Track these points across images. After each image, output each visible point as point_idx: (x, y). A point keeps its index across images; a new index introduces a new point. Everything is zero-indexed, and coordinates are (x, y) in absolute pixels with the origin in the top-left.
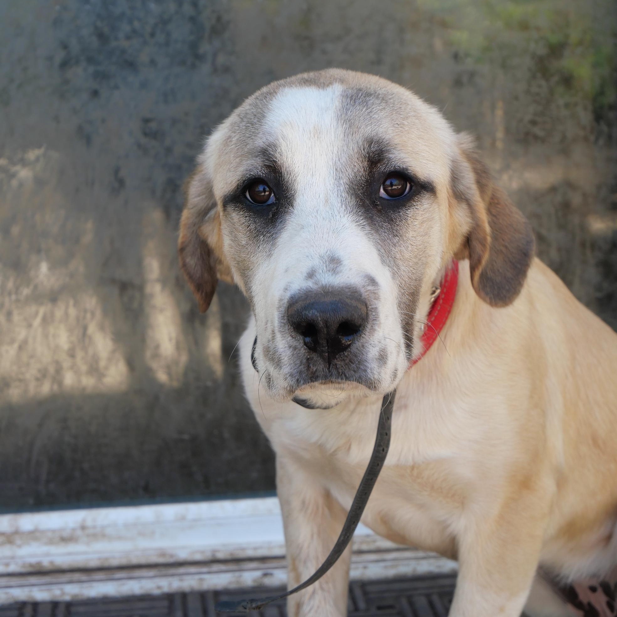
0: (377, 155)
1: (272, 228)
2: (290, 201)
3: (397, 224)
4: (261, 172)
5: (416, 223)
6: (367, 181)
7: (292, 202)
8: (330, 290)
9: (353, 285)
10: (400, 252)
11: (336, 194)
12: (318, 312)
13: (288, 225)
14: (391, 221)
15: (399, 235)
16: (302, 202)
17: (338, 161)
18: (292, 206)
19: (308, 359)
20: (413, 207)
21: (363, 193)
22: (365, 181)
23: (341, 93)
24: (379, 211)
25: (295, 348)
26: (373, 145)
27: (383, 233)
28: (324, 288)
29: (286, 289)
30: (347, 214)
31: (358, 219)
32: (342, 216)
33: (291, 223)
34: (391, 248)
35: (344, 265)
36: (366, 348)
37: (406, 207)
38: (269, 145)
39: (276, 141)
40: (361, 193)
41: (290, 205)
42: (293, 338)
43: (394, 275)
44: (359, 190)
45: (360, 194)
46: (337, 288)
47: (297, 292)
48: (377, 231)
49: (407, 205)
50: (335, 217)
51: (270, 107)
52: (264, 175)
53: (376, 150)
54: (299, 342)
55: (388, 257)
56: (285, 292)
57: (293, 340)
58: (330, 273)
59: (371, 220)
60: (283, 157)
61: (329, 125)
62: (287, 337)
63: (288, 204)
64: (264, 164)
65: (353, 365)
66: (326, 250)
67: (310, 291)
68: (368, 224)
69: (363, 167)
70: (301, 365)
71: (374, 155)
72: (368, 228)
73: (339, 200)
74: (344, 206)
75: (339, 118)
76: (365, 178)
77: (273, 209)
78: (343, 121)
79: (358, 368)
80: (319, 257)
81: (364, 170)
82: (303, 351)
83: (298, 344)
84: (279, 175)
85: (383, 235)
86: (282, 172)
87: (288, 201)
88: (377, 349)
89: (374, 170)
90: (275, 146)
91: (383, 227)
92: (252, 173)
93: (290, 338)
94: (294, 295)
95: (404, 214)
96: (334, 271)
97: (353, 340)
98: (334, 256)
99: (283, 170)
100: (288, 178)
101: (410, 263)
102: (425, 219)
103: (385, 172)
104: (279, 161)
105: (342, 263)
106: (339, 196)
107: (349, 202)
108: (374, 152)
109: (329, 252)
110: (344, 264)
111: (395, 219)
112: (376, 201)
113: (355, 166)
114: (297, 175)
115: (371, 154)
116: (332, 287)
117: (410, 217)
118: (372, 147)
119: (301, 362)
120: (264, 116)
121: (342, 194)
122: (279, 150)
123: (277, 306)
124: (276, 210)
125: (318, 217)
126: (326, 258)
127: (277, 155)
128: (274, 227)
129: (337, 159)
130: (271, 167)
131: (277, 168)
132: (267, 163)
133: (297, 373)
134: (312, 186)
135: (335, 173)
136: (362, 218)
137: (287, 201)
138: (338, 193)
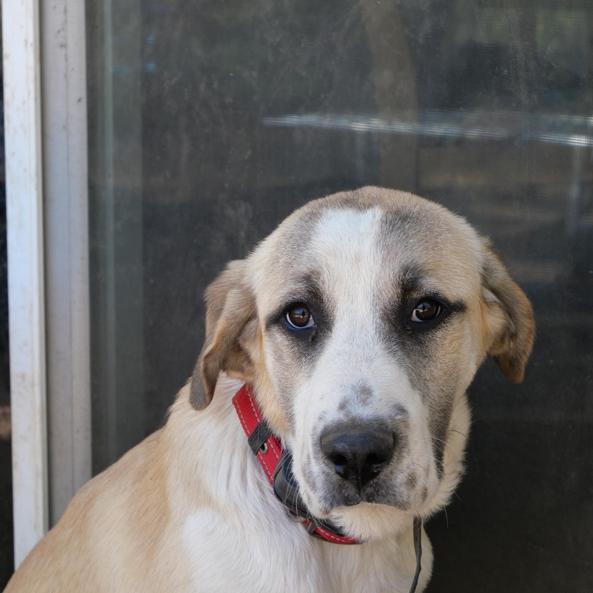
0: (411, 283)
1: (312, 351)
2: (328, 327)
3: (426, 346)
4: (304, 297)
5: (446, 343)
6: (400, 307)
7: (331, 327)
8: (359, 423)
9: (381, 416)
10: (430, 372)
11: (372, 320)
12: (347, 445)
13: (327, 349)
14: (420, 343)
15: (428, 355)
16: (340, 327)
17: (376, 287)
18: (331, 331)
19: (340, 486)
20: (443, 328)
21: (395, 319)
22: (398, 307)
23: (381, 218)
24: (410, 335)
25: (328, 475)
26: (408, 273)
27: (414, 357)
28: (353, 420)
29: (321, 418)
30: (380, 341)
31: (390, 346)
32: (376, 344)
33: (328, 347)
34: (421, 370)
35: (375, 396)
36: (394, 474)
37: (436, 329)
38: (312, 272)
39: (320, 268)
40: (393, 318)
41: (328, 330)
42: (326, 465)
43: (424, 397)
44: (392, 315)
45: (393, 320)
46: (365, 420)
47: (331, 423)
48: (408, 356)
49: (437, 327)
50: (369, 345)
51: (317, 230)
52: (306, 300)
53: (411, 278)
54: (331, 470)
55: (418, 380)
56: (320, 421)
57: (326, 468)
58: (360, 404)
59: (402, 345)
60: (325, 285)
61: (369, 252)
62: (321, 463)
63: (327, 328)
64: (307, 290)
65: (382, 491)
66: (358, 379)
67: (341, 424)
68: (401, 349)
69: (397, 293)
70: (334, 490)
71: (409, 283)
72: (400, 353)
73: (374, 327)
74: (378, 333)
75: (378, 243)
76: (398, 304)
77: (313, 333)
78: (381, 248)
79: (387, 493)
80: (351, 386)
81: (398, 296)
82: (336, 478)
83: (330, 471)
84: (320, 302)
85: (414, 358)
86: (323, 299)
87: (328, 326)
88: (406, 474)
89: (407, 298)
90: (318, 273)
91: (413, 350)
92: (295, 297)
93: (323, 465)
94: (328, 426)
95: (433, 335)
96: (365, 402)
97: (381, 468)
98: (365, 386)
99: (325, 298)
100: (328, 305)
101: (440, 382)
102: (454, 338)
103: (417, 298)
104: (321, 288)
105: (372, 393)
106: (374, 322)
107: (383, 329)
108: (408, 280)
109: (361, 382)
110: (374, 394)
111: (425, 341)
112: (407, 327)
113: (389, 292)
114: (337, 302)
115: (405, 282)
116: (361, 420)
117: (440, 338)
118: (407, 275)
119: (334, 487)
120: (309, 239)
121: (377, 320)
122: (322, 278)
123: (311, 433)
124: (315, 334)
125: (354, 344)
126: (358, 389)
127: (320, 283)
128: (314, 349)
129: (375, 285)
130: (313, 292)
131: (318, 294)
132: (311, 289)
133: (331, 497)
134: (350, 312)
135: (372, 299)
136: (394, 344)
137: (326, 326)
138: (373, 319)
